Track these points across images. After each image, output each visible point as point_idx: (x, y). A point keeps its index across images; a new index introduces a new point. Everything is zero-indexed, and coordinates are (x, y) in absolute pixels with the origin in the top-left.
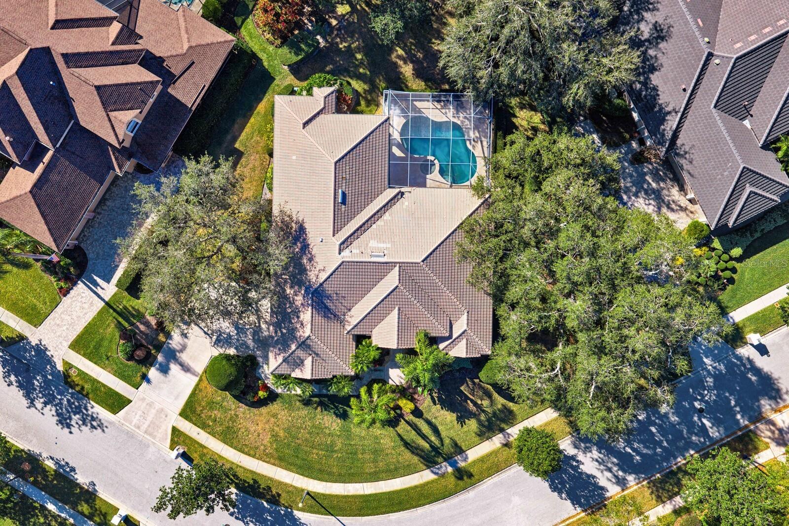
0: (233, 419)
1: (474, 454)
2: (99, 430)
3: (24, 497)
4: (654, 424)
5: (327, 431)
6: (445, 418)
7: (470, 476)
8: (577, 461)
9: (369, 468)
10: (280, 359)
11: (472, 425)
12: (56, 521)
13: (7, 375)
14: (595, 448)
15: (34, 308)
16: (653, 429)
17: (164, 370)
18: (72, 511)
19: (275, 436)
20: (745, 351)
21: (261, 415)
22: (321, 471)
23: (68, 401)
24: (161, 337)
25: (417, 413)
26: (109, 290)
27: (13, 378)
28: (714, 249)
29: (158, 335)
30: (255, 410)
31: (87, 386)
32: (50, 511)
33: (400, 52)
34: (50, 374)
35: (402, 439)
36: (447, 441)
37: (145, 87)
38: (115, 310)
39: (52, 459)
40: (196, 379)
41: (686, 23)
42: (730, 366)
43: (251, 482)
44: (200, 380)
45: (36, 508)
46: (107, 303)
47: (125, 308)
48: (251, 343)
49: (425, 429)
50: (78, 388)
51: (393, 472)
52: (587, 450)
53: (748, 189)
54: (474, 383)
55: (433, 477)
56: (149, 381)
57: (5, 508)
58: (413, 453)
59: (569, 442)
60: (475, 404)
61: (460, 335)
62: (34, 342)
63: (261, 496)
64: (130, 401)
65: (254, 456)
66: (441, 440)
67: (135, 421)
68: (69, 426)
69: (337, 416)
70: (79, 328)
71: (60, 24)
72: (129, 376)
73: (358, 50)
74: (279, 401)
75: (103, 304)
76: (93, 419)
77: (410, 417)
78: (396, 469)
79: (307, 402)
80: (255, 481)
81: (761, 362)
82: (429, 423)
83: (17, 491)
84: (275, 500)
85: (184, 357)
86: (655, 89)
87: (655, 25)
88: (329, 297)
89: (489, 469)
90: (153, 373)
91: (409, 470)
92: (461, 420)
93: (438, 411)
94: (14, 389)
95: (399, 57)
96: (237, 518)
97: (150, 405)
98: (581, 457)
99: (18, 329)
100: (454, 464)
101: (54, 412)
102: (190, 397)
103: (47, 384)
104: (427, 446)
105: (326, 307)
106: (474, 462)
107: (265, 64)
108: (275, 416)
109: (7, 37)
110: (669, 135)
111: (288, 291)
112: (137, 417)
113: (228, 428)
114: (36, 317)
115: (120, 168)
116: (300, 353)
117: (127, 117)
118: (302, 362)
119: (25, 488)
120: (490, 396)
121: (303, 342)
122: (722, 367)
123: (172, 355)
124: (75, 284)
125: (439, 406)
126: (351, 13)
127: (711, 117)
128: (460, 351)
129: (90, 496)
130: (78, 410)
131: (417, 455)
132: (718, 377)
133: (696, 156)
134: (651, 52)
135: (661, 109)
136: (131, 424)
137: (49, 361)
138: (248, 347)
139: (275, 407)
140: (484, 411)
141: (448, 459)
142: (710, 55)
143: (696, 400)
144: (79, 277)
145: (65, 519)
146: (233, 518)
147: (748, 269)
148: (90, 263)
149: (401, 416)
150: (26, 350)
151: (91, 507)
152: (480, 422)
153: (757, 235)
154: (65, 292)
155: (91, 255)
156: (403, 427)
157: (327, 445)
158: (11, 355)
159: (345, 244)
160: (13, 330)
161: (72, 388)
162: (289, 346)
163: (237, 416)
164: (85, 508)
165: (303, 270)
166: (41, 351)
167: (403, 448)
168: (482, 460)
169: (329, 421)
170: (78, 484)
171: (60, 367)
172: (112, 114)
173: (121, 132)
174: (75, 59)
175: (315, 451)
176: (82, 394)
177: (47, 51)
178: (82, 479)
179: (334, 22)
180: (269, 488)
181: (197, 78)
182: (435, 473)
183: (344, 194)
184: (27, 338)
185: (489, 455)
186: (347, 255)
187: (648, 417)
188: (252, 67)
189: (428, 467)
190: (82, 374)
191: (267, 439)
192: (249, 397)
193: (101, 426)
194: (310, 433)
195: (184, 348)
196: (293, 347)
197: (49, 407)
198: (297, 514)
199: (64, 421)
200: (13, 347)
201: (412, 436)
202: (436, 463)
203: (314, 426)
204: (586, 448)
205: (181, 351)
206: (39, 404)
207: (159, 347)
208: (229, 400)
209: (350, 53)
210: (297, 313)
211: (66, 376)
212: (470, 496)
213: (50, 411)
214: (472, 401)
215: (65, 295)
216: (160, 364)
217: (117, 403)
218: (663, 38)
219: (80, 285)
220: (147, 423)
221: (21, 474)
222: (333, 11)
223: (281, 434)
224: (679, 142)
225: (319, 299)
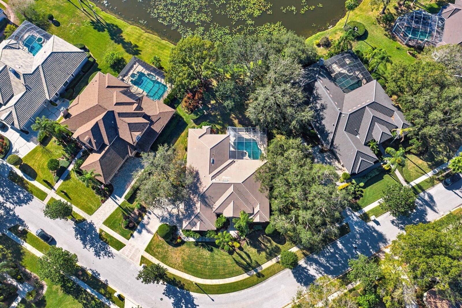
0: (166, 252)
1: (265, 266)
2: (112, 257)
3: (78, 286)
4: (337, 254)
5: (205, 257)
6: (252, 251)
7: (263, 276)
8: (307, 270)
9: (222, 272)
10: (187, 223)
11: (264, 254)
12: (90, 296)
13: (76, 235)
14: (314, 264)
15: (91, 208)
16: (337, 256)
17: (140, 232)
18: (97, 292)
19: (183, 259)
20: (371, 224)
21: (178, 250)
22: (202, 274)
23: (100, 245)
24: (140, 219)
25: (241, 248)
26: (121, 200)
27: (79, 236)
28: (353, 184)
29: (138, 218)
30: (176, 248)
31: (108, 239)
32: (88, 292)
33: (233, 116)
34: (94, 235)
35: (235, 260)
36: (253, 261)
37: (144, 124)
38: (122, 208)
39: (91, 270)
40: (152, 236)
41: (331, 103)
42: (365, 230)
43: (173, 279)
44: (154, 236)
45: (83, 291)
46: (120, 206)
47: (127, 207)
48: (175, 221)
49: (244, 256)
50: (104, 240)
51: (231, 274)
52: (311, 265)
53: (361, 159)
54: (264, 237)
55: (248, 276)
56: (133, 237)
57: (70, 291)
58: (240, 266)
59: (303, 261)
60: (264, 245)
61: (257, 213)
62: (89, 221)
63: (176, 285)
64: (125, 245)
65: (174, 268)
66: (251, 260)
67: (126, 254)
68: (99, 256)
69: (209, 250)
70: (108, 216)
71: (117, 104)
72: (126, 235)
73: (219, 115)
74: (185, 244)
75: (118, 206)
76: (109, 253)
77: (238, 251)
78: (233, 273)
80: (174, 279)
81: (377, 228)
82: (246, 253)
83: (75, 283)
84: (182, 287)
85: (148, 227)
86: (324, 125)
87: (322, 105)
88: (207, 198)
89: (271, 273)
90: (135, 233)
91: (238, 274)
92: (259, 252)
93: (250, 248)
94: (79, 240)
95: (233, 117)
96: (166, 295)
97: (133, 247)
98: (308, 268)
99: (84, 216)
100: (256, 271)
101: (94, 250)
102: (150, 243)
103: (92, 238)
104: (245, 263)
105: (206, 202)
106: (265, 270)
107: (185, 120)
108: (183, 250)
109: (100, 108)
110: (330, 141)
111: (191, 196)
112: (127, 252)
113: (164, 256)
114: (90, 212)
115: (131, 153)
117: (137, 134)
118: (196, 224)
119: (79, 282)
120: (270, 242)
121: (197, 215)
122: (362, 230)
123: (143, 226)
124: (107, 198)
125: (250, 246)
126: (216, 103)
127: (344, 134)
128: (257, 220)
129: (105, 286)
130: (103, 249)
131: (241, 267)
132: (361, 234)
133: (341, 147)
134: (321, 113)
135: (326, 132)
136: (124, 254)
137: (94, 229)
138: (174, 223)
139: (183, 247)
140: (268, 248)
141: (254, 268)
142: (341, 114)
143: (353, 243)
144: (110, 196)
145: (94, 296)
146: (164, 295)
147: (367, 191)
148: (114, 190)
149: (234, 250)
150: (85, 225)
151: (105, 291)
152: (266, 252)
153: (369, 178)
154: (103, 201)
155: (115, 188)
156: (235, 255)
157: (204, 263)
158: (79, 227)
159: (213, 177)
160: (81, 217)
161: (102, 240)
162: (191, 217)
163: (168, 251)
164: (102, 291)
165: (197, 188)
166: (91, 225)
167: (235, 264)
168: (268, 269)
169: (206, 253)
170: (100, 281)
171: (98, 231)
172: (132, 133)
173: (135, 139)
174: (121, 115)
175: (199, 265)
176: (106, 243)
177: (113, 112)
178: (102, 279)
179: (210, 106)
180: (180, 282)
181: (161, 123)
182: (249, 275)
183: (213, 160)
184: (86, 220)
185: (270, 267)
186: (214, 181)
187: (335, 251)
188: (180, 121)
189: (246, 272)
190: (107, 234)
191: (180, 260)
192: (174, 242)
193: (112, 256)
194: (197, 258)
195: (149, 223)
196: (193, 217)
197: (92, 248)
198: (191, 293)
199: (97, 254)
200: (80, 224)
201: (239, 259)
202: (249, 270)
203: (199, 255)
204: (311, 264)
205: (147, 224)
206: (88, 247)
207: (138, 223)
208: (166, 245)
209: (215, 116)
210: (194, 204)
211: (100, 235)
212: (264, 284)
213: (92, 250)
214: (263, 244)
215: (103, 203)
216: (139, 230)
217: (119, 246)
218: (324, 109)
219: (110, 199)
220: (131, 254)
221: (78, 276)
222: (210, 102)
223: (186, 258)
224: (334, 143)
225: (203, 198)
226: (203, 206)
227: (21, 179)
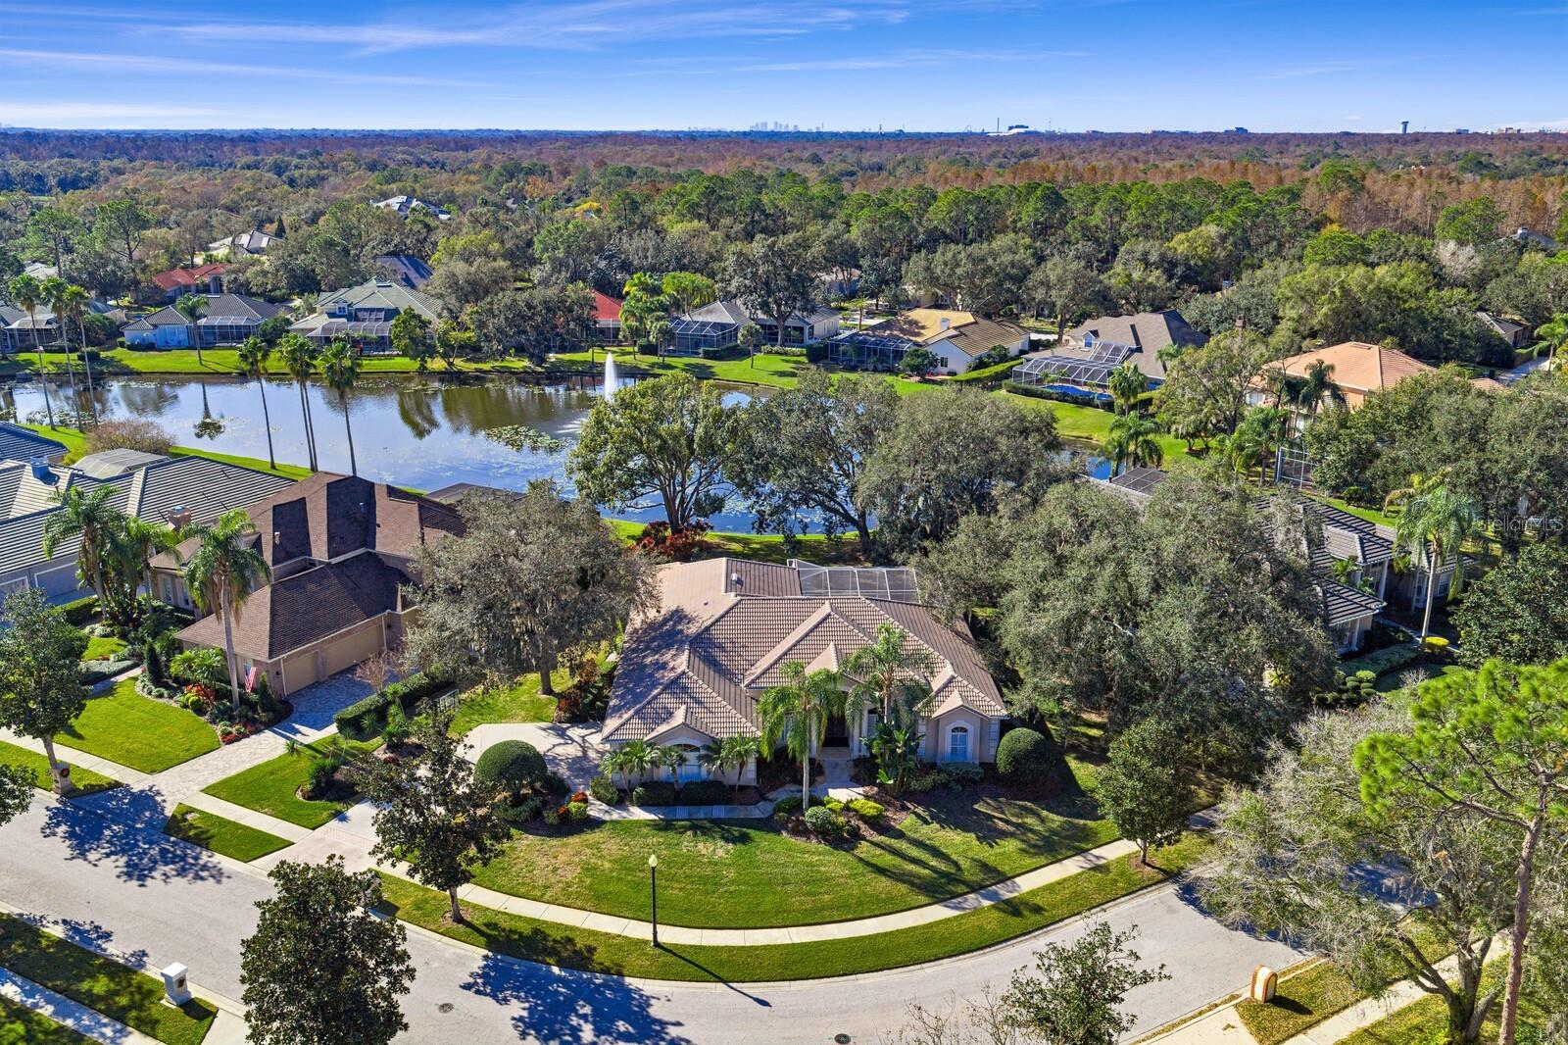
1: (1027, 884)
5: (705, 860)
6: (953, 839)
7: (1038, 909)
9: (800, 903)
11: (1013, 844)
13: (51, 826)
15: (164, 755)
18: (57, 995)
19: (590, 869)
21: (565, 845)
22: (691, 911)
23: (163, 849)
26: (318, 735)
27: (62, 829)
30: (554, 842)
31: (211, 831)
34: (145, 821)
35: (868, 864)
36: (965, 864)
39: (66, 922)
43: (527, 932)
46: (306, 747)
47: (338, 749)
48: (565, 772)
49: (915, 852)
50: (190, 835)
51: (857, 910)
54: (998, 801)
55: (952, 913)
56: (344, 819)
58: (896, 881)
60: (1010, 823)
61: (946, 686)
62: (138, 788)
63: (548, 955)
64: (290, 844)
65: (537, 898)
66: (956, 864)
68: (143, 877)
69: (727, 840)
70: (236, 771)
72: (306, 816)
74: (606, 827)
76: (205, 868)
77: (878, 838)
78: (861, 903)
79: (664, 826)
80: (537, 931)
82: (919, 844)
84: (579, 962)
88: (721, 647)
89: (1066, 903)
90: (357, 810)
92: (987, 839)
93: (936, 831)
94: (55, 839)
97: (334, 845)
99: (116, 777)
100: (992, 896)
101: (120, 864)
103: (130, 832)
104: (926, 872)
105: (711, 658)
106: (1036, 892)
108: (593, 846)
114: (156, 764)
115: (404, 607)
116: (666, 700)
118: (668, 712)
120: (1034, 814)
121: (675, 681)
124: (257, 732)
125: (936, 826)
129: (121, 971)
130: (177, 860)
131: (904, 882)
137: (154, 807)
139: (595, 836)
140: (1030, 829)
141: (977, 888)
144: (269, 727)
146: (470, 993)
148: (295, 715)
149: (858, 836)
150: (113, 798)
152: (1026, 841)
154: (230, 739)
155: (301, 708)
156: (865, 850)
157: (702, 877)
158: (78, 806)
160: (102, 778)
161: (180, 833)
162: (646, 693)
163: (514, 849)
165: (677, 633)
166: (144, 799)
167: (872, 876)
168: (1049, 889)
169: (712, 849)
170: (102, 957)
171: (170, 813)
177: (368, 482)
178: (117, 949)
180: (569, 942)
182: (956, 909)
183: (740, 579)
184: (125, 786)
185: (1059, 884)
189: (938, 901)
190: (208, 817)
191: (571, 874)
193: (217, 876)
196: (655, 692)
197: (114, 858)
198: (635, 982)
199: (136, 873)
200: (89, 797)
202: (956, 895)
203: (675, 854)
206: (94, 855)
210: (665, 666)
211: (177, 821)
214: (1000, 819)
215: (229, 743)
217: (258, 847)
219: (266, 733)
223: (607, 866)
226: (700, 665)
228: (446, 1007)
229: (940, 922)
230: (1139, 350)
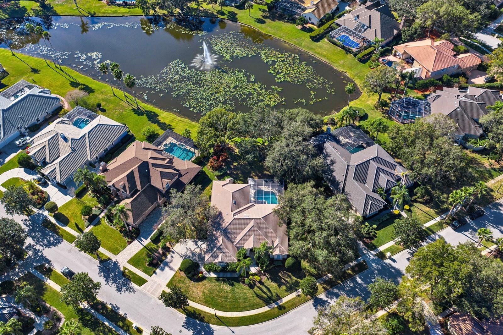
0: (188, 287)
1: (285, 300)
2: (133, 293)
3: (96, 319)
4: (357, 288)
5: (225, 291)
6: (273, 285)
7: (285, 308)
8: (328, 303)
9: (242, 305)
10: (210, 255)
11: (284, 288)
12: (107, 329)
13: (100, 273)
14: (335, 297)
15: (117, 248)
16: (357, 290)
17: (162, 269)
18: (115, 325)
19: (204, 293)
20: (388, 261)
21: (199, 285)
22: (222, 307)
23: (122, 282)
24: (163, 258)
25: (260, 282)
26: (147, 242)
27: (102, 274)
28: (366, 226)
29: (162, 257)
30: (197, 283)
31: (131, 276)
32: (106, 325)
33: (253, 174)
34: (117, 272)
35: (256, 294)
36: (274, 294)
37: (174, 175)
38: (147, 249)
39: (111, 304)
40: (175, 273)
41: (340, 158)
42: (382, 266)
43: (193, 312)
44: (176, 272)
45: (100, 323)
46: (145, 247)
47: (151, 248)
49: (265, 289)
50: (127, 277)
51: (252, 307)
52: (331, 298)
53: (370, 202)
54: (284, 272)
55: (269, 309)
56: (156, 274)
57: (88, 323)
58: (260, 299)
59: (324, 295)
60: (285, 280)
61: (276, 246)
62: (114, 260)
63: (197, 318)
64: (147, 281)
65: (194, 302)
66: (272, 294)
67: (148, 289)
68: (120, 291)
69: (229, 285)
70: (132, 255)
71: (151, 158)
72: (149, 272)
73: (240, 173)
74: (207, 279)
75: (143, 247)
76: (131, 288)
77: (258, 285)
78: (253, 305)
79: (218, 279)
80: (195, 312)
81: (394, 265)
82: (266, 287)
83: (94, 317)
84: (202, 320)
85: (171, 265)
86: (335, 177)
87: (331, 160)
88: (229, 232)
89: (291, 306)
90: (158, 271)
91: (259, 306)
92: (279, 286)
93: (270, 283)
94: (102, 277)
95: (253, 175)
96: (185, 328)
97: (155, 282)
98: (329, 301)
99: (109, 256)
100: (277, 304)
101: (115, 286)
102: (172, 279)
103: (115, 275)
104: (266, 296)
105: (228, 236)
106: (286, 303)
107: (210, 177)
108: (204, 285)
109: (137, 159)
110: (341, 189)
111: (214, 233)
112: (149, 287)
113: (185, 290)
114: (116, 252)
115: (160, 200)
116: (217, 252)
117: (167, 182)
118: (218, 256)
119: (98, 316)
120: (290, 277)
121: (219, 247)
122: (380, 267)
123: (166, 264)
124: (134, 240)
125: (270, 281)
126: (238, 165)
127: (353, 182)
128: (276, 252)
129: (124, 319)
130: (125, 285)
131: (262, 300)
132: (379, 270)
133: (351, 194)
134: (331, 167)
135: (337, 182)
136: (146, 290)
137: (118, 267)
138: (196, 260)
139: (205, 282)
140: (288, 283)
141: (275, 301)
142: (348, 166)
143: (372, 279)
144: (136, 238)
145: (111, 329)
146: (184, 328)
147: (380, 233)
148: (141, 234)
149: (255, 284)
150: (110, 263)
151: (123, 323)
152: (287, 286)
153: (381, 221)
154: (129, 243)
155: (142, 231)
156: (256, 289)
157: (225, 296)
158: (104, 266)
159: (235, 214)
160: (106, 256)
161: (125, 277)
162: (213, 250)
163: (189, 285)
164: (121, 324)
165: (220, 225)
166: (116, 264)
167: (256, 297)
168: (289, 302)
169: (227, 287)
170: (120, 315)
171: (122, 269)
172: (163, 180)
173: (165, 185)
174: (154, 165)
175: (220, 299)
176: (129, 279)
177: (147, 162)
178: (121, 312)
179: (232, 167)
180: (200, 314)
181: (189, 176)
182: (270, 308)
183: (235, 202)
184: (111, 259)
185: (291, 300)
186: (236, 217)
187: (354, 285)
188: (205, 178)
189: (267, 305)
190: (130, 271)
191: (200, 294)
192: (196, 277)
193: (134, 291)
194: (219, 292)
195: (171, 261)
196: (215, 250)
197: (114, 284)
198: (211, 326)
199: (119, 289)
200: (105, 263)
201: (260, 292)
202: (271, 303)
203: (220, 289)
204: (331, 297)
205: (170, 262)
206: (110, 283)
207: (162, 261)
208: (187, 281)
209: (237, 174)
210: (217, 239)
211: (124, 272)
212: (285, 317)
213: (114, 286)
214: (283, 279)
215: (129, 244)
216: (161, 268)
217: (141, 282)
218: (334, 163)
219: (136, 241)
220: (153, 289)
221: (97, 310)
222: (232, 164)
223: (207, 292)
224: (345, 191)
225: (225, 232)
226: (225, 240)
227: (54, 225)
228: (180, 331)
229: (267, 311)
230: (370, 27)
